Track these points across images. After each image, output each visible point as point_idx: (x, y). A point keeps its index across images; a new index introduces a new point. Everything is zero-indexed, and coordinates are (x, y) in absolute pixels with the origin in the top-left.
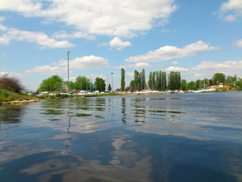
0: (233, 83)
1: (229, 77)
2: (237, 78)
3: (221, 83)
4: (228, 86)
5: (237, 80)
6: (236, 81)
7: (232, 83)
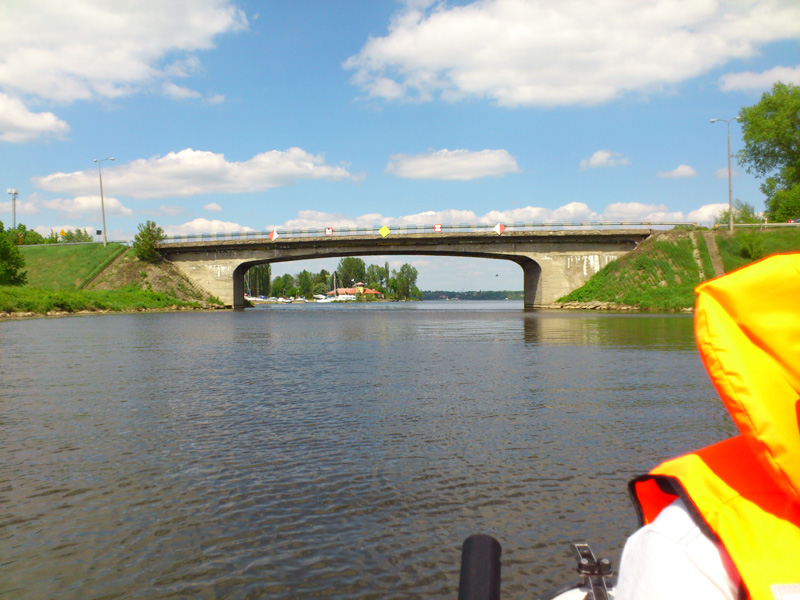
0: (382, 283)
1: (373, 266)
2: (390, 269)
3: (360, 283)
4: (373, 291)
5: (391, 275)
6: (387, 277)
7: (379, 283)
